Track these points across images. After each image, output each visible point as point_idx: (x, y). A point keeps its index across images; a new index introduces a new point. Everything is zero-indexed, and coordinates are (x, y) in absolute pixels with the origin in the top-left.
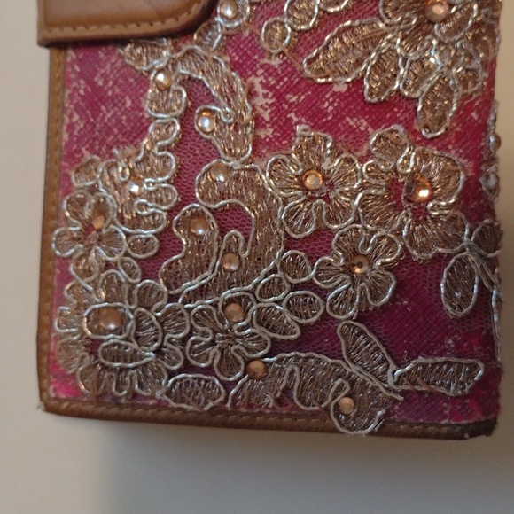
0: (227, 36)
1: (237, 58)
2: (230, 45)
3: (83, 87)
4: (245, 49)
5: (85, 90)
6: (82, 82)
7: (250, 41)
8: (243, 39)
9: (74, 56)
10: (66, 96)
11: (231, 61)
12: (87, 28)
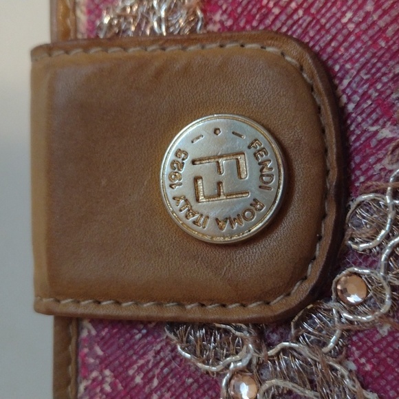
0: (348, 331)
1: (368, 368)
2: (353, 344)
3: (109, 380)
4: (383, 355)
5: (113, 385)
6: (107, 372)
7: (389, 344)
8: (378, 337)
9: (94, 332)
10: (82, 388)
11: (358, 371)
12: (118, 303)
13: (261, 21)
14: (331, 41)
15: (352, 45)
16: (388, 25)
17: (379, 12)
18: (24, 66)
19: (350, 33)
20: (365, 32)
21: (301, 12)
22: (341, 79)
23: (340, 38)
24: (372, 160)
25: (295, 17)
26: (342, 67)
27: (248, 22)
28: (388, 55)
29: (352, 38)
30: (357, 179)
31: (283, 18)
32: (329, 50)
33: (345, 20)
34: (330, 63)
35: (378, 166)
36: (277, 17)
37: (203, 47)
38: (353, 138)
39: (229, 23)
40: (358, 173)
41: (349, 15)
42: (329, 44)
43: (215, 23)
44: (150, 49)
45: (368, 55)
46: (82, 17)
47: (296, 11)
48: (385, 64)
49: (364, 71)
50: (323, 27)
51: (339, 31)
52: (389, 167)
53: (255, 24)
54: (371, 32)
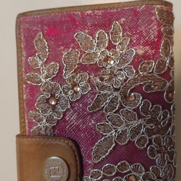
13: (65, 133)
14: (79, 139)
15: (83, 141)
16: (90, 138)
17: (88, 135)
18: (15, 139)
19: (83, 139)
20: (85, 139)
21: (73, 132)
22: (81, 148)
23: (81, 139)
24: (87, 168)
25: (72, 133)
26: (81, 146)
27: (62, 133)
28: (90, 145)
29: (83, 140)
30: (85, 172)
31: (70, 133)
32: (79, 142)
33: (82, 135)
34: (79, 144)
35: (88, 170)
36: (68, 132)
37: (52, 140)
38: (84, 162)
39: (59, 132)
40: (85, 170)
41: (82, 134)
42: (79, 140)
43: (56, 132)
44: (41, 139)
45: (86, 144)
46: (27, 128)
47: (72, 132)
48: (89, 147)
49: (85, 148)
50: (77, 136)
51: (80, 138)
52: (90, 170)
53: (64, 133)
54: (87, 139)
